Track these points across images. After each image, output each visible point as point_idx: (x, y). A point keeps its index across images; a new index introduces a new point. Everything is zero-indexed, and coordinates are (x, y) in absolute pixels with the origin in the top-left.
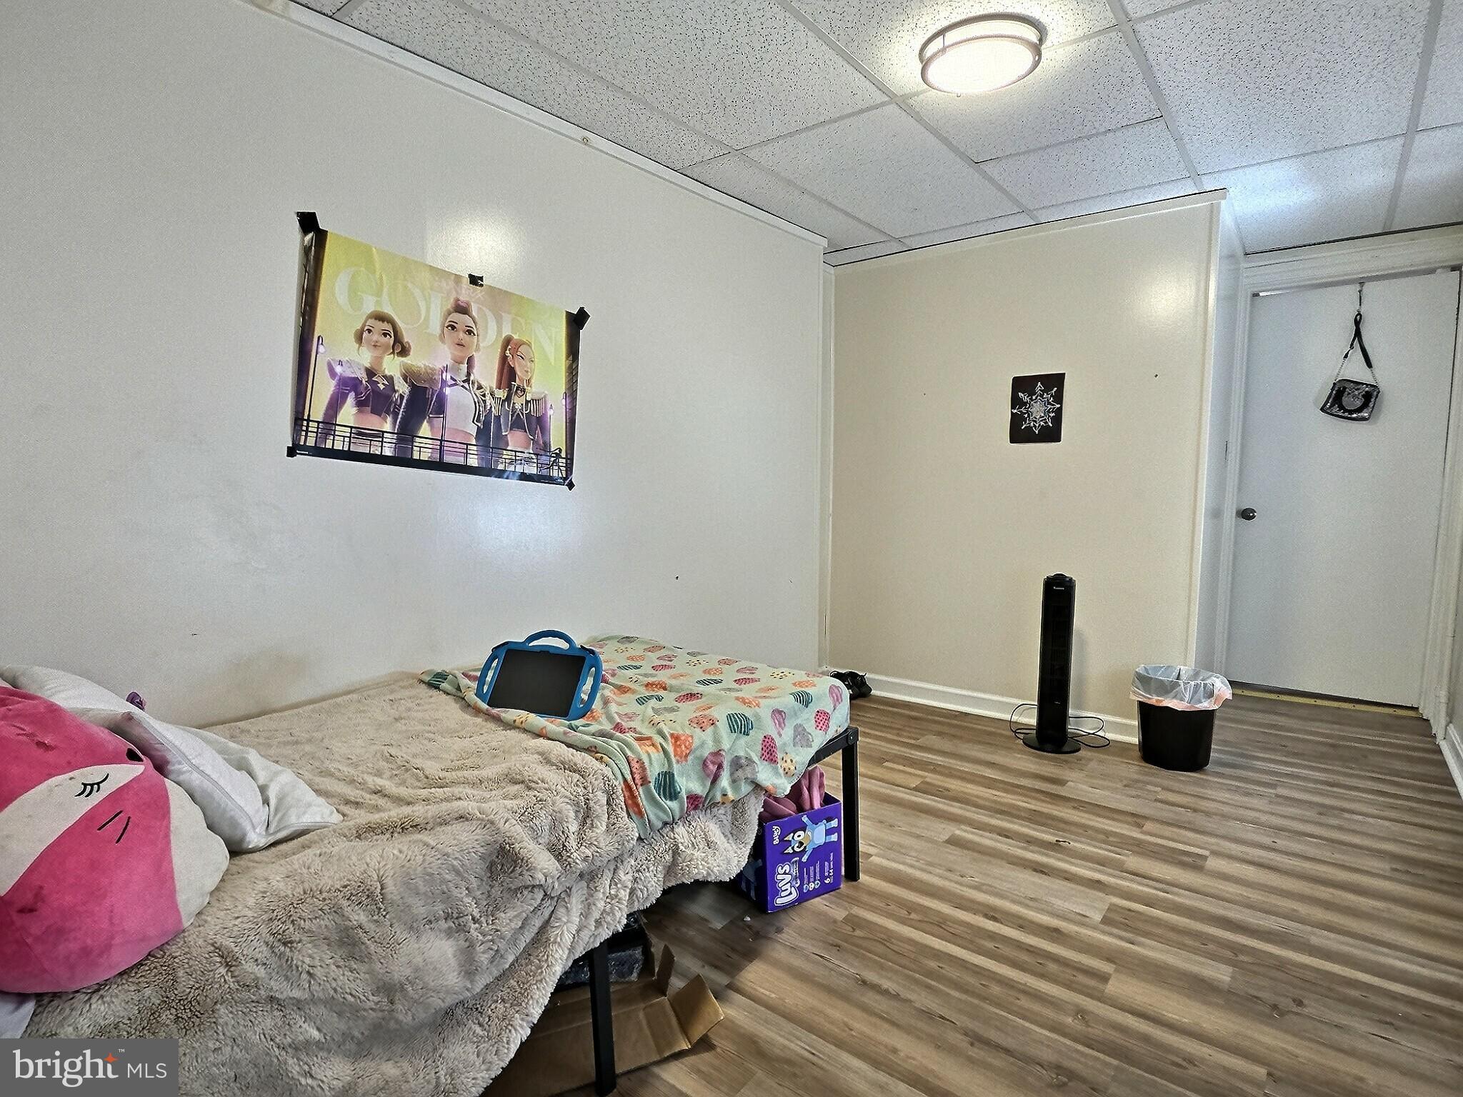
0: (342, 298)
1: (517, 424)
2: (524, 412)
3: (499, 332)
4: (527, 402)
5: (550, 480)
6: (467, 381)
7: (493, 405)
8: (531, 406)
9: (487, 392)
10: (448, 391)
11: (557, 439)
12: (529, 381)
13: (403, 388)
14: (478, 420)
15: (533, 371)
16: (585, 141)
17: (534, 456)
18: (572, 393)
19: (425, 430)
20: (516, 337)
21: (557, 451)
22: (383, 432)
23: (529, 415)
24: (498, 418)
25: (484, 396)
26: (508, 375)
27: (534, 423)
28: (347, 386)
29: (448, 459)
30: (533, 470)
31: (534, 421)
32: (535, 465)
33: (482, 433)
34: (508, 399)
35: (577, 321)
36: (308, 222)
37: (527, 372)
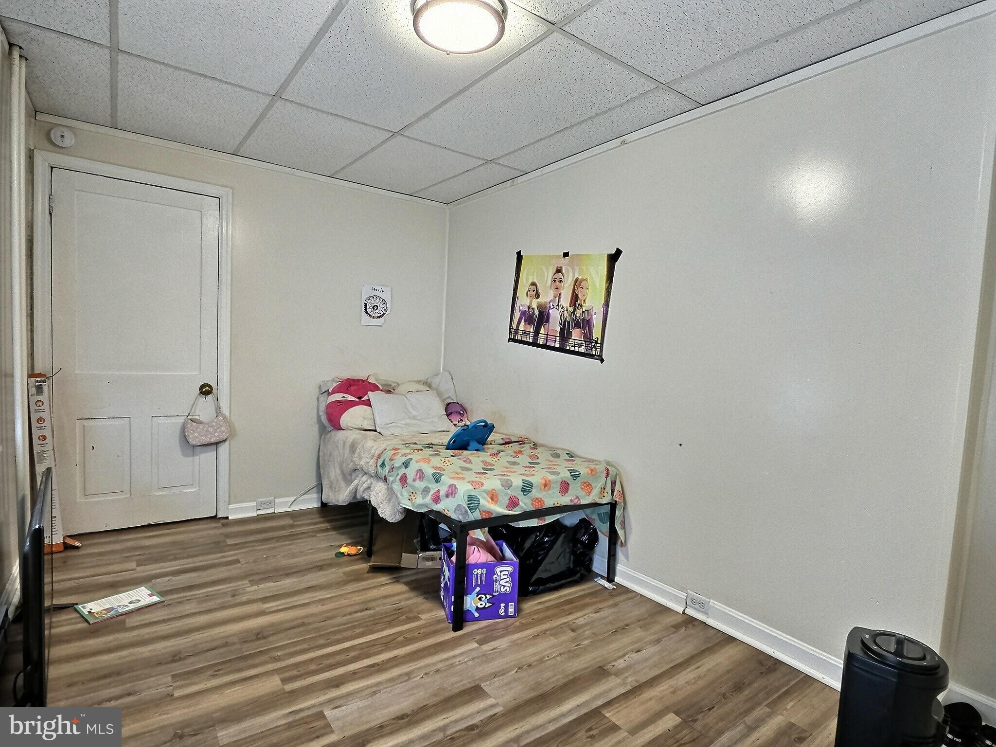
0: (524, 280)
1: (577, 325)
2: (581, 318)
3: (574, 276)
4: (583, 312)
5: (591, 356)
6: (558, 305)
7: (567, 316)
8: (585, 314)
9: (565, 309)
10: (551, 311)
11: (596, 334)
12: (584, 301)
13: (537, 312)
14: (561, 325)
15: (587, 294)
16: (623, 142)
17: (584, 342)
18: (607, 304)
19: (542, 331)
20: (580, 278)
21: (596, 339)
22: (530, 332)
23: (583, 319)
24: (569, 322)
25: (564, 312)
26: (575, 298)
27: (585, 324)
28: (523, 313)
29: (549, 344)
30: (583, 350)
31: (585, 322)
32: (584, 347)
33: (562, 330)
34: (574, 312)
35: (613, 258)
36: (519, 253)
37: (584, 295)
